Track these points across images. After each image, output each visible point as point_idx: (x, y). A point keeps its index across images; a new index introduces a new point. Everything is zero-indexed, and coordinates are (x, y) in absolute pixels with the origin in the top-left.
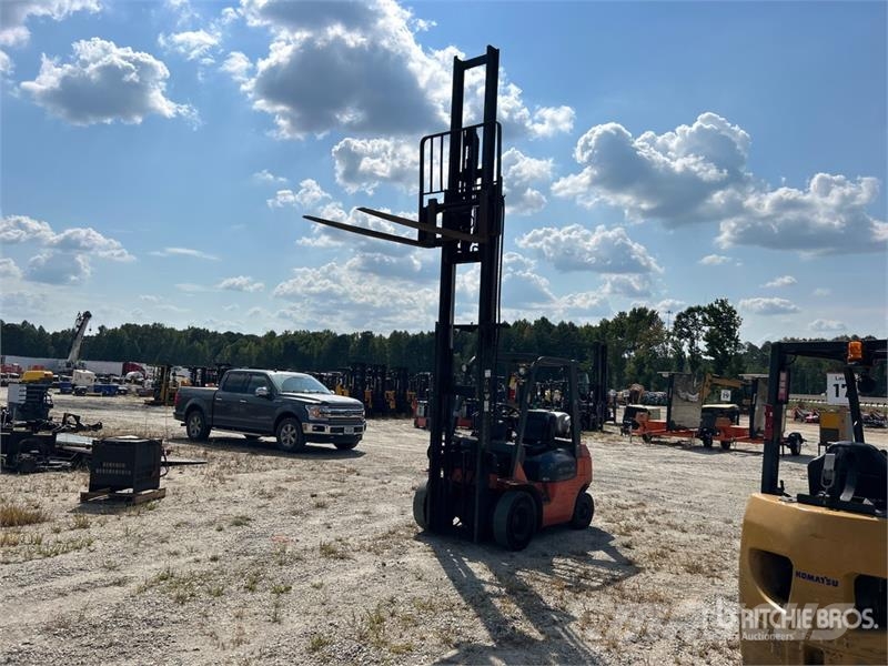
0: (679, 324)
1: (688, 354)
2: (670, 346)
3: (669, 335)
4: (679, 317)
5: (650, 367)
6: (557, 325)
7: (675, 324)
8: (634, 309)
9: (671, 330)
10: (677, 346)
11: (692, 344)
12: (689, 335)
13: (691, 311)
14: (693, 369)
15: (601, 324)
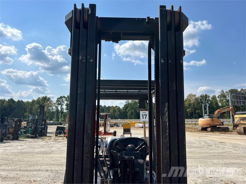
0: (58, 101)
1: (60, 110)
2: (54, 108)
3: (55, 104)
4: (58, 99)
5: (48, 114)
6: (16, 101)
7: (57, 101)
8: (43, 97)
9: (55, 103)
10: (57, 107)
11: (61, 106)
12: (61, 104)
13: (61, 97)
14: (62, 114)
15: (32, 101)
